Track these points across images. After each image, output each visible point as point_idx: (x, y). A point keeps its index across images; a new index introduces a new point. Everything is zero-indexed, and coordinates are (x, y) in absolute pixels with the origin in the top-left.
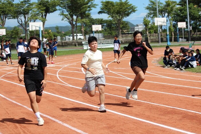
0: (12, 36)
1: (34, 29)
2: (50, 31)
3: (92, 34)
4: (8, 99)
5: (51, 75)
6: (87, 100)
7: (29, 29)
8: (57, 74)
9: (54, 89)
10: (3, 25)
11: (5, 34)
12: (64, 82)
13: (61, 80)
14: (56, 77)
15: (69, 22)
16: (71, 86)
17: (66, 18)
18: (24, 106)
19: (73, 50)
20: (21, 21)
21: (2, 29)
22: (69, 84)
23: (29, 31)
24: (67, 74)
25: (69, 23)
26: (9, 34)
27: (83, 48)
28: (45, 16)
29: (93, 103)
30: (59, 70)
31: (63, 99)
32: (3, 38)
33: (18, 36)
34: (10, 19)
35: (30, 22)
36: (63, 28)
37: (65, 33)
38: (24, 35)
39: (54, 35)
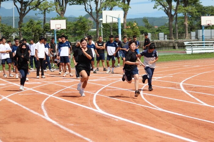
0: (76, 31)
1: (109, 21)
2: (136, 24)
3: (201, 30)
4: (61, 127)
6: (183, 132)
7: (102, 21)
9: (133, 113)
10: (62, 13)
11: (64, 27)
12: (151, 104)
13: (146, 101)
15: (165, 11)
16: (160, 109)
17: (161, 4)
18: (86, 139)
19: (169, 55)
20: (91, 8)
21: (60, 19)
22: (158, 106)
23: (103, 24)
25: (165, 13)
26: (71, 28)
27: (186, 53)
29: (191, 136)
30: (145, 85)
31: (147, 128)
32: (61, 34)
33: (84, 31)
34: (72, 4)
35: (105, 10)
36: (156, 20)
37: (158, 28)
38: (94, 30)
39: (142, 30)
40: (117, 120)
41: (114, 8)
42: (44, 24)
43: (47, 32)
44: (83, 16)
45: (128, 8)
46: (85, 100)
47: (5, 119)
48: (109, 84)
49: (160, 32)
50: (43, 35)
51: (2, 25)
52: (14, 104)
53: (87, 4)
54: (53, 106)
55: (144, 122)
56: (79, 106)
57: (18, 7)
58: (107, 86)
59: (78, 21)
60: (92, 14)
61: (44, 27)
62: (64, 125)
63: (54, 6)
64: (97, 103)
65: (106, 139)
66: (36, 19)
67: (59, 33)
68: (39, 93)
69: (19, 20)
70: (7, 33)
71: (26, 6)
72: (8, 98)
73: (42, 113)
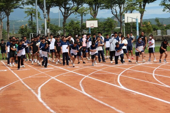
0: (105, 28)
1: (130, 21)
2: (149, 23)
4: (94, 99)
5: (146, 74)
7: (124, 21)
8: (154, 72)
9: (147, 89)
10: (94, 16)
11: (96, 26)
12: (160, 82)
13: (157, 80)
14: (152, 75)
16: (167, 86)
17: (169, 8)
18: (112, 107)
20: (116, 12)
21: (93, 20)
22: (165, 84)
23: (125, 23)
24: (165, 73)
26: (101, 27)
28: (144, 6)
30: (157, 68)
31: (157, 100)
32: (94, 31)
33: (111, 29)
34: (102, 9)
35: (126, 13)
36: (165, 20)
37: (166, 26)
38: (118, 28)
39: (154, 28)
40: (135, 94)
41: (133, 11)
42: (82, 23)
43: (83, 30)
44: (110, 18)
45: (144, 11)
46: (111, 80)
47: (53, 93)
48: (129, 68)
49: (167, 29)
50: (81, 32)
51: (51, 25)
52: (59, 82)
53: (113, 9)
54: (88, 84)
55: (155, 95)
56: (108, 84)
57: (62, 11)
58: (128, 69)
59: (107, 21)
60: (117, 16)
61: (81, 26)
62: (96, 98)
63: (89, 11)
64: (121, 81)
65: (127, 108)
66: (75, 20)
67: (93, 30)
68: (78, 74)
69: (63, 21)
70: (55, 30)
71: (68, 11)
72: (55, 78)
73: (80, 89)
